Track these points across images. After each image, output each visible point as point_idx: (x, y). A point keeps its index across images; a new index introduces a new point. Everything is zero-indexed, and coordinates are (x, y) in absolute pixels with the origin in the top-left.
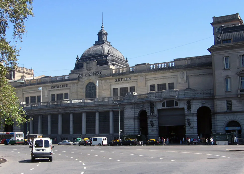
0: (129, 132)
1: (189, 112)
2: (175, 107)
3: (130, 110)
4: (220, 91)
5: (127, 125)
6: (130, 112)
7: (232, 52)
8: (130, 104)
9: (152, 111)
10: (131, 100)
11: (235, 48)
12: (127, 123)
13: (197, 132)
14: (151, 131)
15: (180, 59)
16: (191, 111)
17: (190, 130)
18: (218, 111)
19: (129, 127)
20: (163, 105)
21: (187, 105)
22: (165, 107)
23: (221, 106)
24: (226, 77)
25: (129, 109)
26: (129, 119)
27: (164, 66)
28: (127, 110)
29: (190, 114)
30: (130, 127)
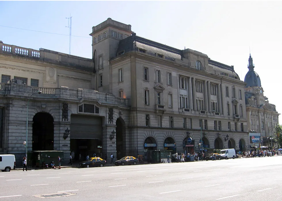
0: (17, 145)
1: (111, 123)
2: (95, 114)
3: (21, 109)
4: (140, 103)
5: (14, 134)
6: (20, 112)
7: (151, 65)
8: (22, 100)
9: (65, 116)
10: (23, 93)
11: (154, 62)
12: (14, 131)
13: (116, 149)
14: (63, 145)
15: (50, 50)
16: (113, 121)
17: (111, 146)
18: (139, 125)
19: (17, 137)
20: (81, 110)
21: (109, 114)
22: (83, 113)
23: (140, 120)
24: (145, 89)
25: (19, 107)
26: (18, 124)
27: (26, 52)
28: (14, 108)
29: (112, 125)
30: (20, 138)
